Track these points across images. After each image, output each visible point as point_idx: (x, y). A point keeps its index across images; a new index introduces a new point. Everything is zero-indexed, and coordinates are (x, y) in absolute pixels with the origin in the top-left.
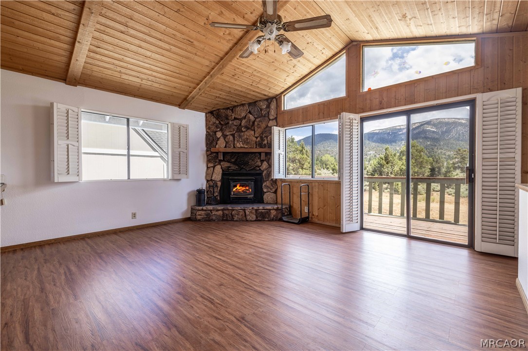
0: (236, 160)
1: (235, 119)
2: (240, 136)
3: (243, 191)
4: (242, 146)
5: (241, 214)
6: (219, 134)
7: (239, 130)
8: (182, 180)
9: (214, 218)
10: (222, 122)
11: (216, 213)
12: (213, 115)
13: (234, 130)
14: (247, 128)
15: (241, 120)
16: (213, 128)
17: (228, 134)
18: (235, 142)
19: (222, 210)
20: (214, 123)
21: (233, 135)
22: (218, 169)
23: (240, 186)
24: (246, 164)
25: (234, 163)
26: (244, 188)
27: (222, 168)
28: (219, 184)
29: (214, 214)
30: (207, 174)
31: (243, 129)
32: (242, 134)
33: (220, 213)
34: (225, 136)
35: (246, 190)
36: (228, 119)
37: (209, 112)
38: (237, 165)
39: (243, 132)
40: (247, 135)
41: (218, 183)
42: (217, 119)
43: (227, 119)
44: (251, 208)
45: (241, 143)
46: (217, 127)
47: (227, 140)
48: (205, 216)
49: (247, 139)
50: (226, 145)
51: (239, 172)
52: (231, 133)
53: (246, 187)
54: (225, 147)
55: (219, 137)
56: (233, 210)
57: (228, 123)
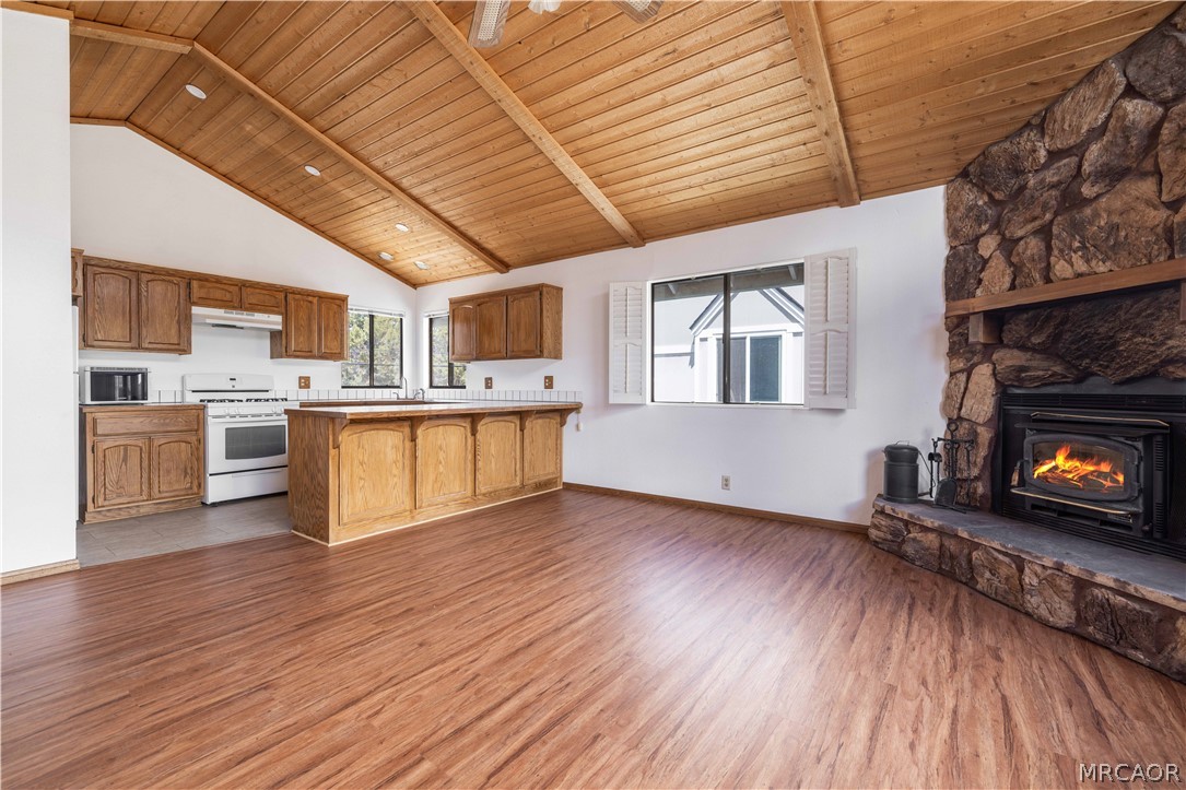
0: (1056, 337)
1: (1054, 155)
2: (1076, 227)
3: (1083, 478)
4: (1081, 267)
5: (1004, 571)
6: (988, 246)
7: (1070, 200)
8: (849, 412)
9: (909, 549)
10: (998, 196)
11: (919, 536)
12: (971, 181)
13: (1045, 208)
14: (1112, 175)
15: (1079, 150)
16: (968, 229)
17: (1020, 233)
18: (1053, 259)
19: (940, 532)
20: (971, 209)
21: (1045, 233)
22: (983, 376)
23: (1070, 457)
24: (1106, 349)
25: (1044, 350)
26: (1091, 468)
27: (994, 374)
28: (985, 435)
29: (914, 539)
30: (948, 397)
31: (1087, 190)
32: (1088, 211)
33: (931, 540)
34: (1008, 245)
35: (1100, 474)
36: (1023, 172)
37: (957, 177)
38: (1061, 358)
39: (1088, 201)
40: (1109, 213)
41: (980, 429)
42: (982, 189)
43: (1018, 172)
44: (1048, 562)
45: (1075, 257)
46: (979, 221)
47: (1015, 259)
48: (890, 537)
49: (1115, 228)
50: (1014, 280)
51: (1071, 389)
52: (1037, 223)
53: (1098, 464)
54: (1013, 287)
55: (986, 255)
56: (977, 546)
57: (1023, 188)
